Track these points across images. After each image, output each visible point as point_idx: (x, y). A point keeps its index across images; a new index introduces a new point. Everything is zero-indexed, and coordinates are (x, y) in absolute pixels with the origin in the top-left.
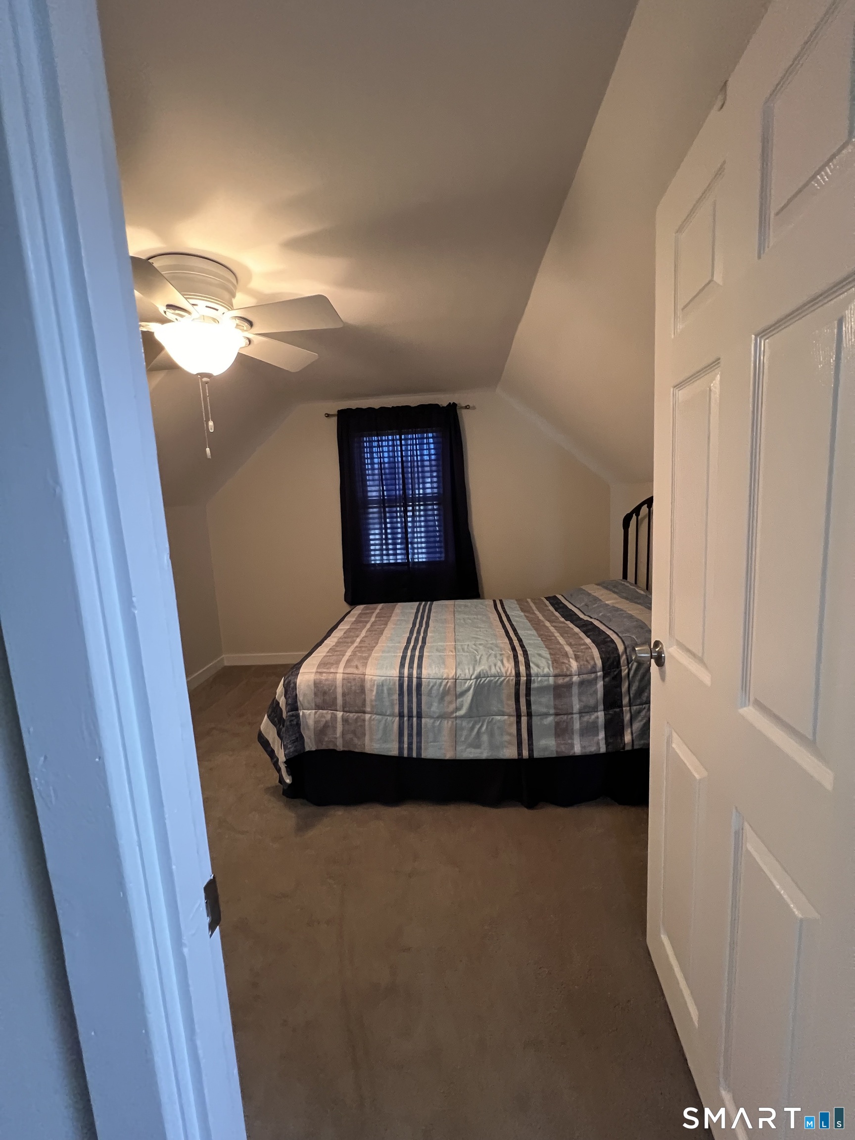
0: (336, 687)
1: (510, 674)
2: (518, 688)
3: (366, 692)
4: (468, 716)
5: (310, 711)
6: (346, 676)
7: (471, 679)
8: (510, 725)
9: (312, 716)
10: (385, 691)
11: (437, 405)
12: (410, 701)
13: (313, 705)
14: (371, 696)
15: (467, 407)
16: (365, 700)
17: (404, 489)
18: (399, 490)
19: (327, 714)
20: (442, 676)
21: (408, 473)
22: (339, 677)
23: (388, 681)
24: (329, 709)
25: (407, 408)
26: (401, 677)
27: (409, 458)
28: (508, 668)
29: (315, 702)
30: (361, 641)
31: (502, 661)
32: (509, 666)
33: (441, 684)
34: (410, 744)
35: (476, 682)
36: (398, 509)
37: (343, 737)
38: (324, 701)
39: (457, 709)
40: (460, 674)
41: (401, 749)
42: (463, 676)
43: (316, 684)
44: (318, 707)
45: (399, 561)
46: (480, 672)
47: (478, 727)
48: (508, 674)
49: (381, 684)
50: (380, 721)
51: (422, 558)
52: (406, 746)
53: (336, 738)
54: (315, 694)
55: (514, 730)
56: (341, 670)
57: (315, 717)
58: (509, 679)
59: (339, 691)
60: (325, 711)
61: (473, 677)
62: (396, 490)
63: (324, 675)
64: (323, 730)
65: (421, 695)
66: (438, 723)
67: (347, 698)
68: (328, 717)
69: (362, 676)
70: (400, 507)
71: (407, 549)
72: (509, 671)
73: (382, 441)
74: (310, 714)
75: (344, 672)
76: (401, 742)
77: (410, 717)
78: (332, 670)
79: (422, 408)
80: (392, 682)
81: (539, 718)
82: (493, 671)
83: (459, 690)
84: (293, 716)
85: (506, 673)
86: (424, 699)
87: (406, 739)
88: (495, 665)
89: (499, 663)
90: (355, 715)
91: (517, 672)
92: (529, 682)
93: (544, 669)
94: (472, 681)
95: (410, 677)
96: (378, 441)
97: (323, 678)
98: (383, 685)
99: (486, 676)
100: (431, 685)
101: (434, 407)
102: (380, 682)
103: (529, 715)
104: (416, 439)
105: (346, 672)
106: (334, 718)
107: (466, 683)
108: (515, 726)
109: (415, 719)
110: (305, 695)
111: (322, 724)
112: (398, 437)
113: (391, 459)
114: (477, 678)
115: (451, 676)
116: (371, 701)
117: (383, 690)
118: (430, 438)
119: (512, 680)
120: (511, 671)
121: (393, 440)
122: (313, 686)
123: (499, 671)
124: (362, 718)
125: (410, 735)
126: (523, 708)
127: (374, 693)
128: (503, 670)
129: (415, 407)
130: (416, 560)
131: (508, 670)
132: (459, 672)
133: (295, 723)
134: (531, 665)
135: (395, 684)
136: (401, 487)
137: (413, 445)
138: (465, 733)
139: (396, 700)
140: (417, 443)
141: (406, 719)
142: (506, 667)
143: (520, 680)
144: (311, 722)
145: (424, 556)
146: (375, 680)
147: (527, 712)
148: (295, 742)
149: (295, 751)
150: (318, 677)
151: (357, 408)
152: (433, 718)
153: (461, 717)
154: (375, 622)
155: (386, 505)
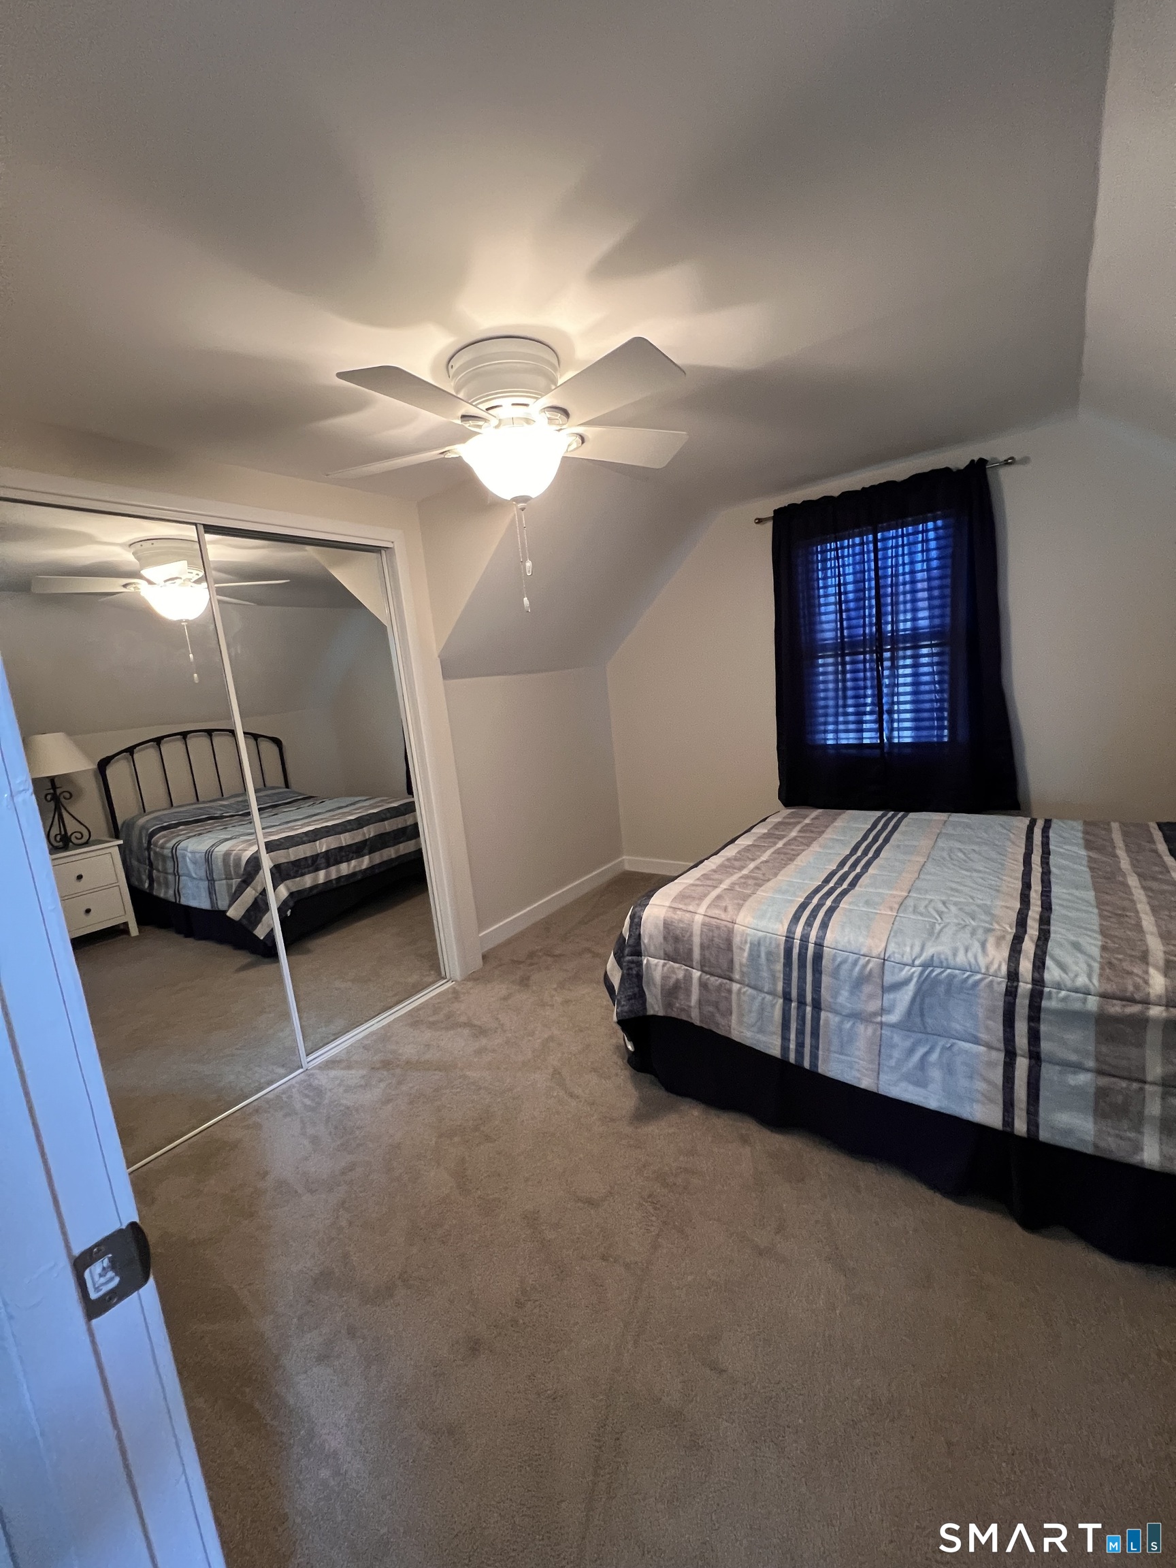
0: (692, 933)
1: (996, 971)
2: (1012, 1001)
3: (735, 949)
4: (904, 1026)
5: (656, 961)
6: (708, 919)
7: (913, 965)
8: (991, 1064)
9: (660, 968)
10: (763, 955)
11: (947, 470)
12: (802, 979)
13: (662, 953)
14: (742, 957)
15: (1010, 462)
16: (731, 961)
17: (879, 624)
18: (871, 625)
19: (679, 971)
20: (860, 950)
21: (886, 595)
22: (699, 919)
23: (768, 940)
24: (683, 962)
25: (889, 486)
26: (789, 939)
27: (890, 570)
28: (993, 959)
29: (665, 951)
30: (757, 868)
31: (983, 945)
32: (998, 957)
33: (855, 963)
34: (800, 1045)
35: (922, 973)
36: (868, 656)
37: (700, 1009)
38: (676, 950)
39: (883, 1011)
40: (894, 953)
41: (785, 1049)
42: (897, 957)
43: (667, 925)
44: (668, 957)
45: (866, 741)
46: (933, 956)
47: (921, 1051)
48: (992, 971)
49: (756, 943)
50: (753, 998)
51: (907, 737)
52: (792, 1046)
53: (690, 1007)
54: (665, 938)
55: (998, 1076)
56: (702, 910)
57: (663, 970)
58: (991, 982)
59: (696, 940)
60: (677, 965)
61: (917, 962)
62: (864, 626)
63: (678, 912)
64: (673, 991)
65: (820, 973)
66: (848, 1025)
67: (707, 953)
68: (681, 975)
69: (730, 925)
70: (871, 652)
71: (880, 721)
72: (995, 966)
73: (842, 548)
74: (656, 965)
75: (706, 914)
76: (785, 1039)
77: (802, 1003)
78: (691, 908)
79: (918, 480)
80: (774, 942)
81: (1057, 1068)
82: (961, 959)
83: (889, 979)
84: (632, 962)
85: (987, 968)
86: (826, 980)
87: (793, 1036)
88: (967, 950)
89: (976, 946)
90: (717, 980)
91: (1012, 970)
92: (1037, 994)
93: (1076, 976)
94: (914, 969)
95: (805, 939)
96: (836, 549)
97: (676, 917)
98: (759, 944)
99: (945, 964)
100: (839, 960)
101: (944, 474)
102: (756, 939)
103: (1035, 1057)
104: (903, 536)
105: (709, 914)
106: (688, 978)
107: (901, 970)
108: (999, 1071)
109: (809, 1009)
110: (651, 937)
111: (672, 981)
112: (871, 537)
113: (858, 575)
114: (925, 966)
115: (875, 953)
116: (741, 965)
117: (759, 951)
118: (931, 529)
119: (999, 983)
120: (1000, 966)
121: (862, 544)
122: (662, 925)
123: (972, 961)
124: (728, 986)
125: (801, 1032)
126: (1022, 1041)
127: (746, 954)
128: (982, 962)
129: (905, 480)
130: (896, 741)
131: (992, 963)
132: (892, 948)
133: (634, 972)
134: (1049, 962)
135: (778, 946)
136: (874, 620)
137: (897, 547)
138: (896, 1054)
139: (780, 971)
140: (905, 542)
141: (794, 1005)
142: (988, 955)
143: (1016, 987)
144: (657, 975)
145: (908, 733)
146: (747, 934)
147: (1029, 1051)
148: (631, 999)
149: (630, 1011)
150: (670, 914)
151: (804, 502)
152: (841, 1014)
153: (893, 1026)
154: (795, 839)
155: (846, 652)
